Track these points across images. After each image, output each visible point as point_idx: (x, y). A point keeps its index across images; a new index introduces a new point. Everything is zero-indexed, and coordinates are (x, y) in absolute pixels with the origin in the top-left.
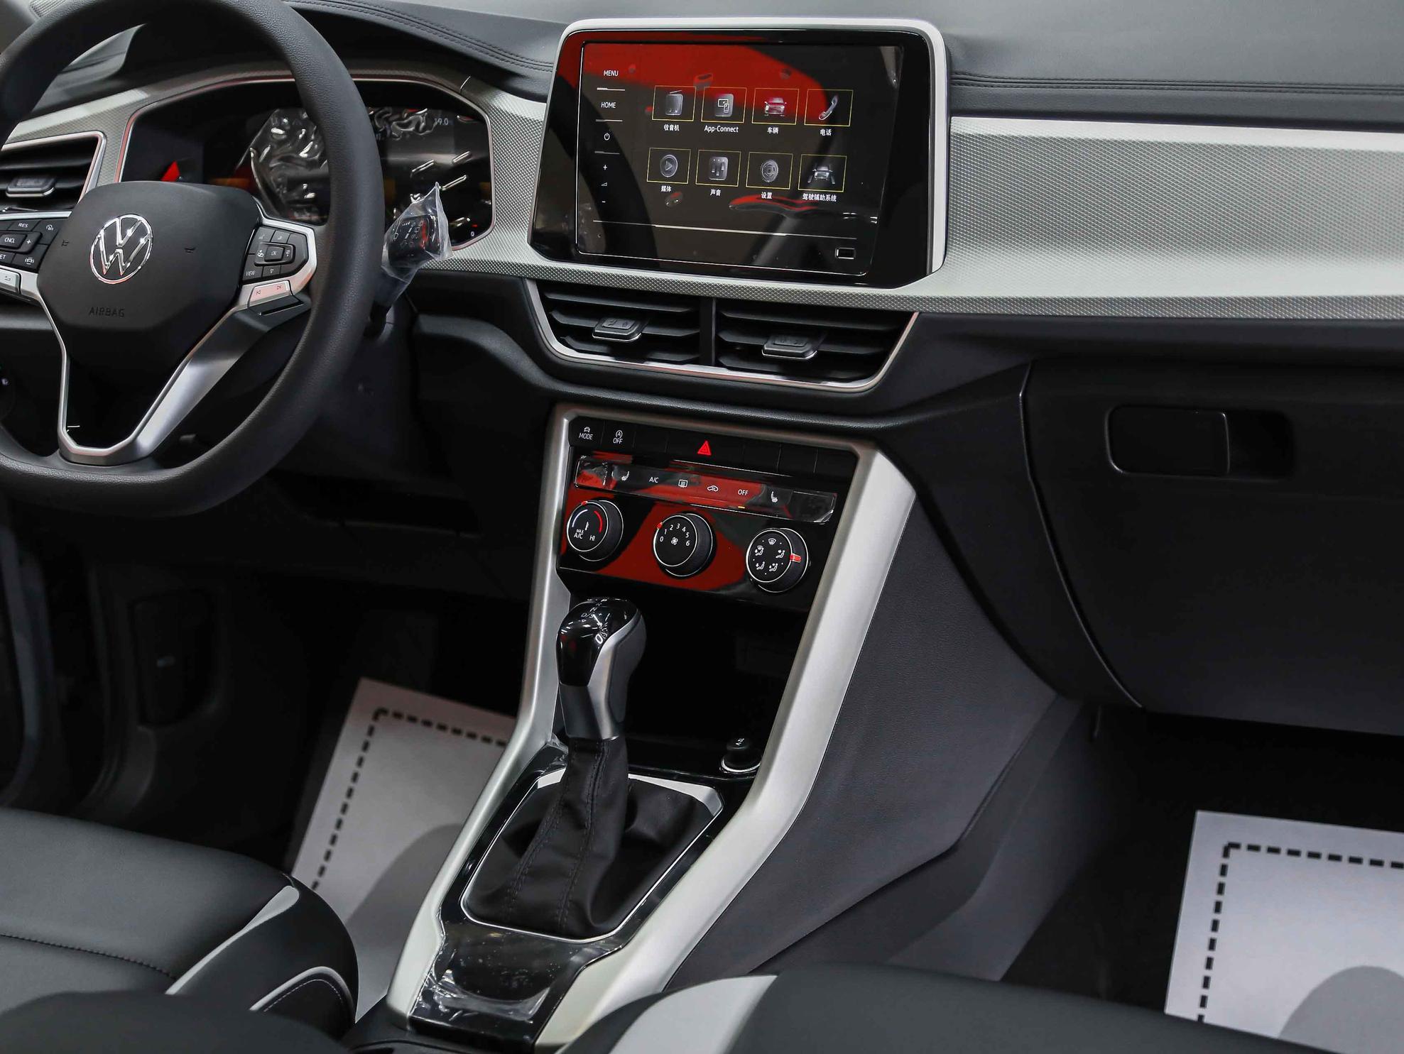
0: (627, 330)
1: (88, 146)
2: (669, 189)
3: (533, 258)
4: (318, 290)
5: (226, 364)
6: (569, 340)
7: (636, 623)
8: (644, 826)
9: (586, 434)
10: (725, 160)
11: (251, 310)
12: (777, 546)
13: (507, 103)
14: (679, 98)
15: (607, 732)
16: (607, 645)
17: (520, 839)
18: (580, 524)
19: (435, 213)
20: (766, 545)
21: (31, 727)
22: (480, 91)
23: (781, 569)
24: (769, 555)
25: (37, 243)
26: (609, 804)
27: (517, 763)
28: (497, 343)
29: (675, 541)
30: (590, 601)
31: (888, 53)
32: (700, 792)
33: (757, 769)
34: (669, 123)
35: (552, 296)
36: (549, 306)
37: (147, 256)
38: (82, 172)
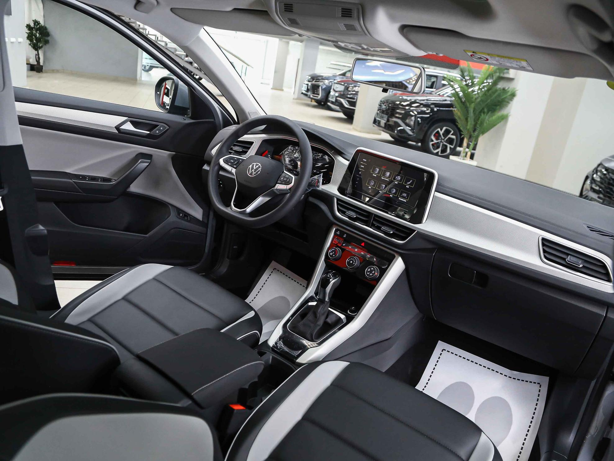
0: (354, 215)
1: (251, 143)
2: (370, 188)
3: (337, 193)
4: (292, 190)
5: (267, 199)
6: (340, 212)
7: (339, 279)
8: (329, 320)
9: (338, 233)
10: (384, 186)
11: (277, 189)
12: (373, 270)
13: (340, 159)
14: (378, 170)
15: (327, 299)
16: (332, 281)
17: (303, 316)
18: (332, 252)
19: (320, 179)
20: (371, 269)
21: (206, 250)
22: (335, 154)
23: (372, 275)
24: (371, 272)
25: (237, 163)
26: (323, 314)
27: (305, 298)
28: (324, 207)
29: (351, 262)
30: (330, 271)
31: (425, 175)
32: (342, 316)
33: (356, 315)
34: (374, 174)
35: (339, 202)
36: (338, 204)
37: (259, 173)
38: (249, 148)
